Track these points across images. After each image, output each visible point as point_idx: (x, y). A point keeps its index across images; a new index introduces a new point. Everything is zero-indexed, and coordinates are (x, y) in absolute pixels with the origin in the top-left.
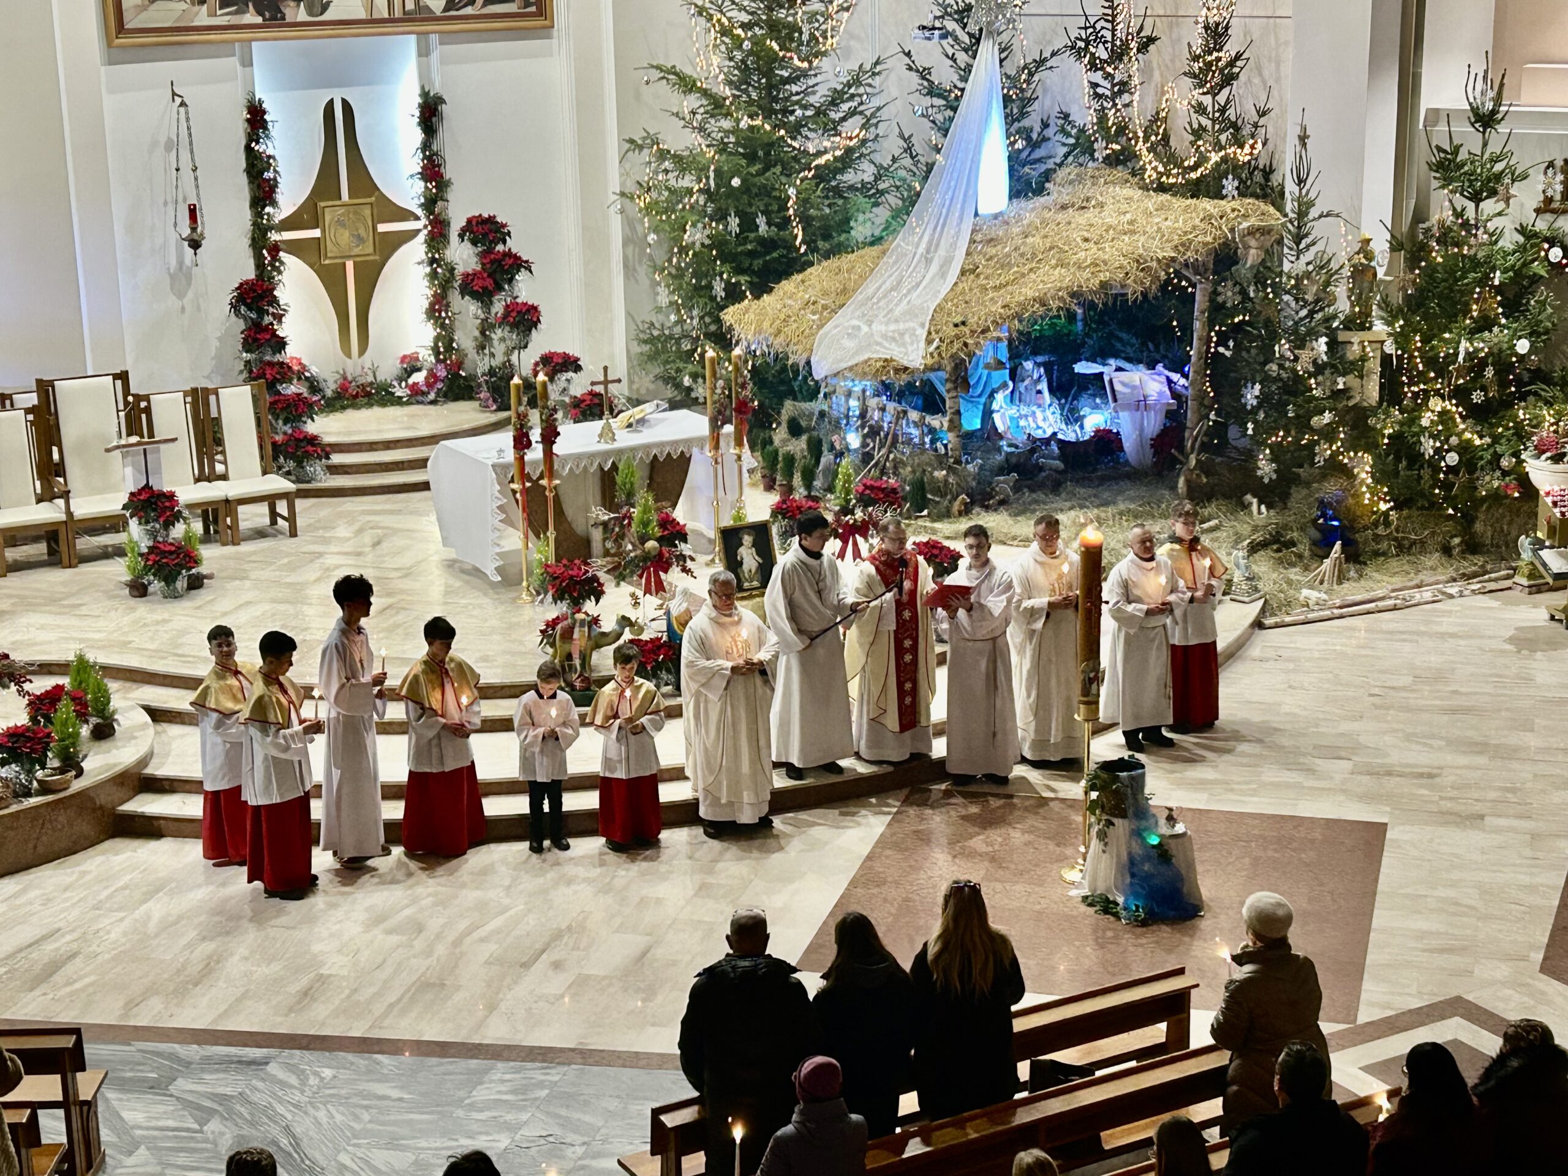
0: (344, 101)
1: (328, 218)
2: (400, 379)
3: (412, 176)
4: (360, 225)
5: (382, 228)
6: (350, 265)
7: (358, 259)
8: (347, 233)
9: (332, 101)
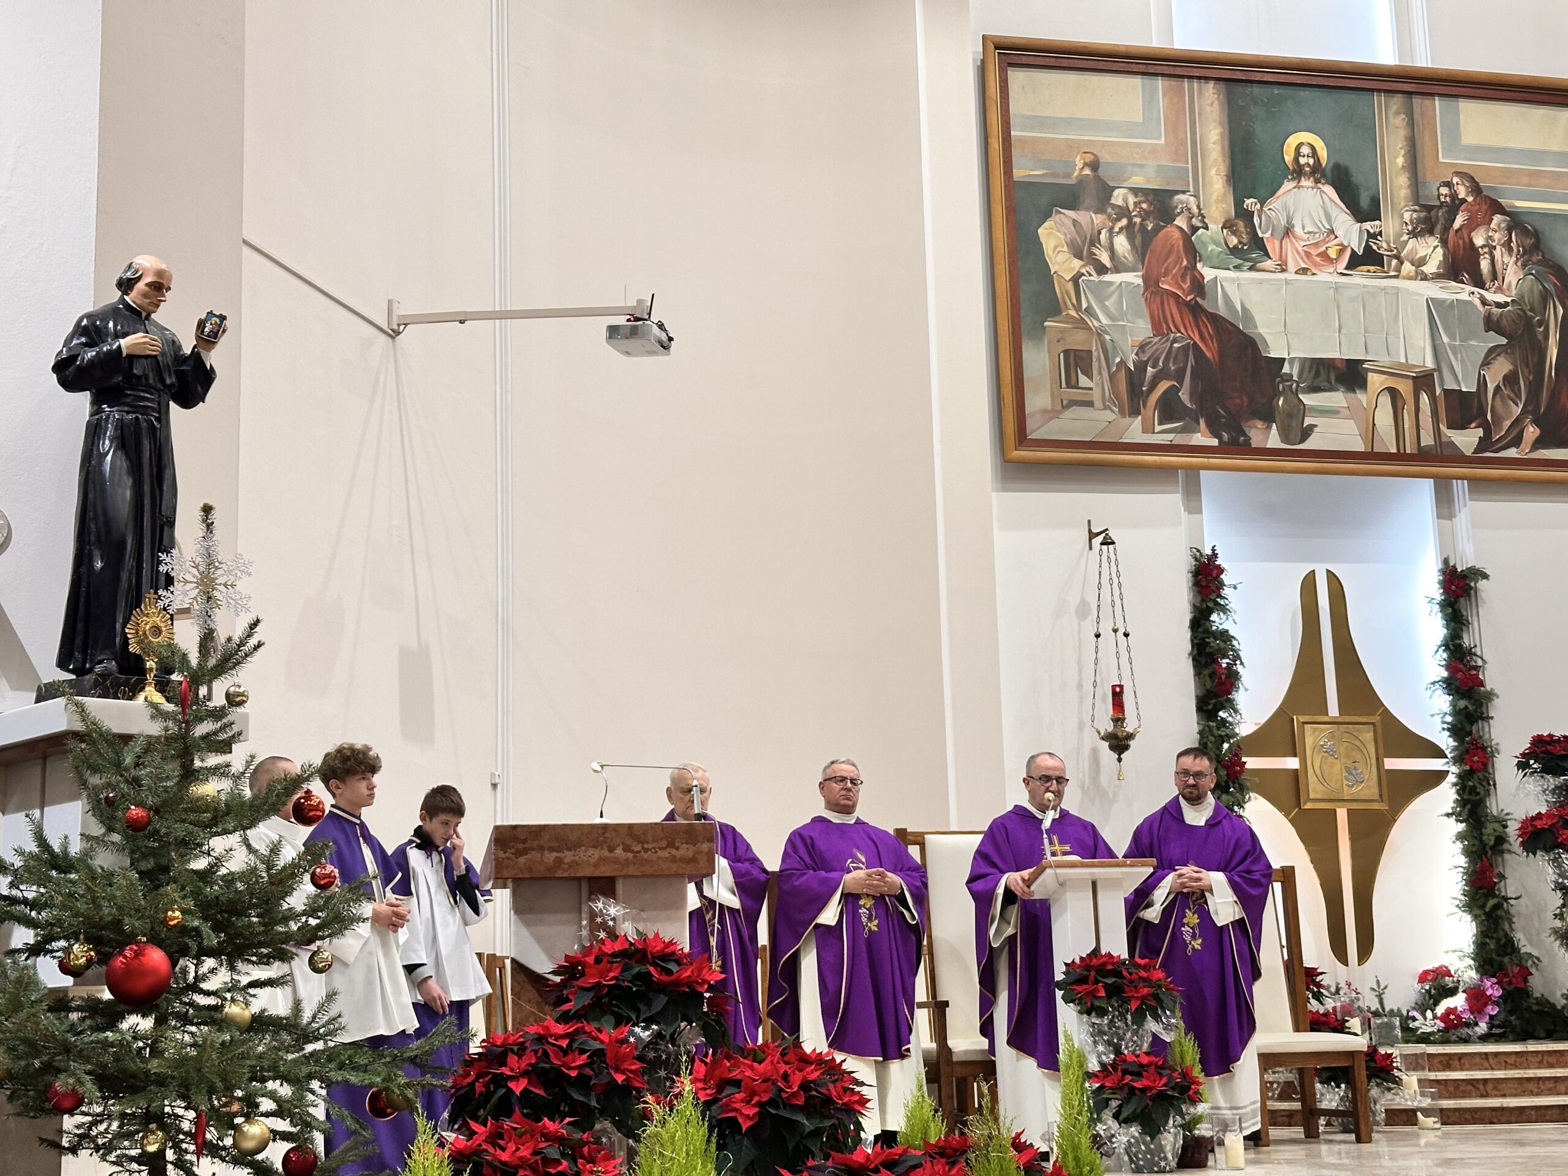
0: (1331, 576)
1: (1309, 741)
2: (1422, 1008)
3: (1433, 683)
4: (1358, 756)
5: (1391, 764)
6: (1342, 814)
7: (1355, 806)
8: (1337, 768)
9: (1313, 571)
